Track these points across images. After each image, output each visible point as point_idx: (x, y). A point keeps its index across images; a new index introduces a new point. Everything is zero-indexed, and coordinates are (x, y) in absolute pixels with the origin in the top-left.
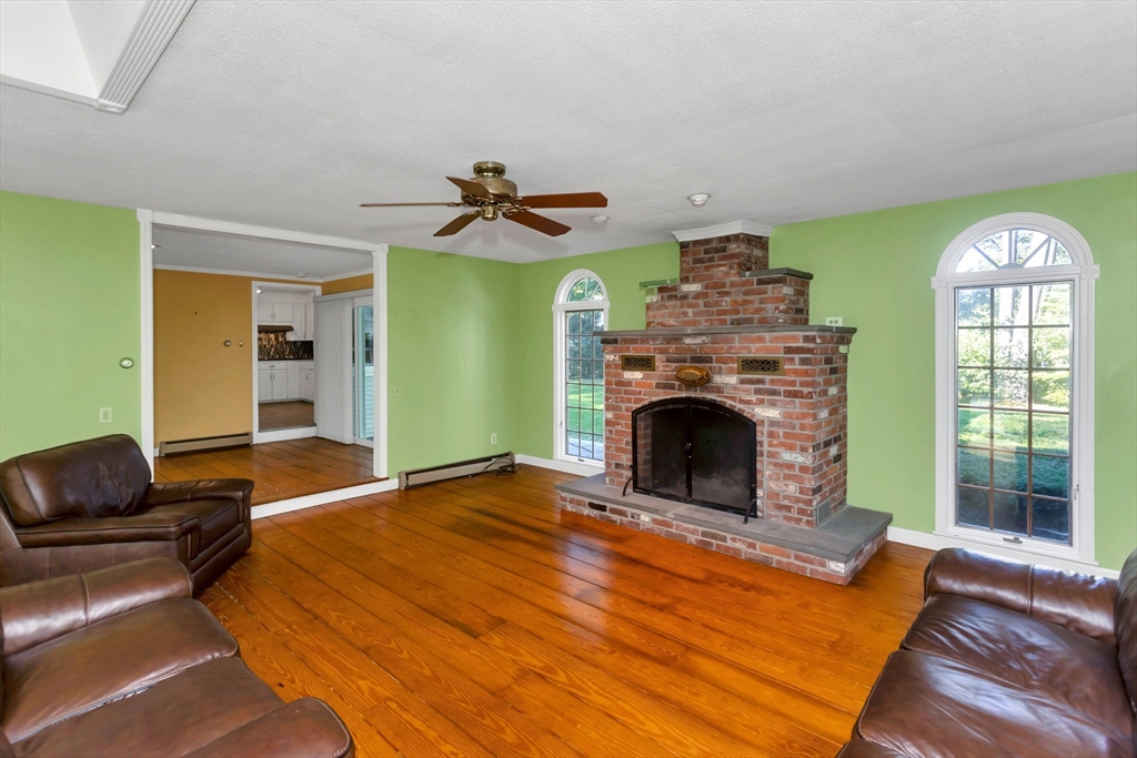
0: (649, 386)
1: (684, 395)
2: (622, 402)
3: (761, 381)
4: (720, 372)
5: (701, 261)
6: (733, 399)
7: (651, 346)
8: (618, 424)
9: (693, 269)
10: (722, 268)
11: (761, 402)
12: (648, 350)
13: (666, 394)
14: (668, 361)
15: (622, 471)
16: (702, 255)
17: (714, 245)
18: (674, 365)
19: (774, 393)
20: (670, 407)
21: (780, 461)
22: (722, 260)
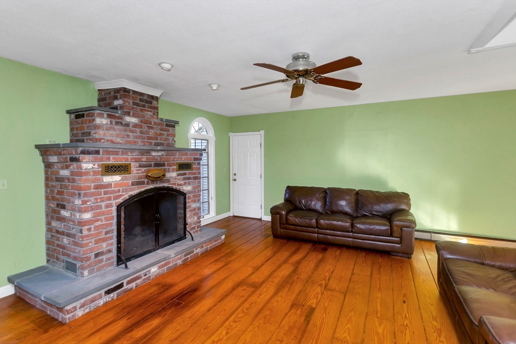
0: (127, 185)
1: (151, 186)
2: (102, 201)
3: (185, 174)
4: (169, 172)
5: (138, 105)
6: (175, 184)
7: (130, 156)
8: (98, 220)
9: (133, 108)
10: (150, 113)
11: (185, 183)
12: (127, 160)
13: (140, 188)
14: (140, 167)
15: (101, 257)
16: (138, 101)
17: (145, 98)
18: (143, 169)
19: (189, 178)
20: (145, 196)
21: (192, 209)
22: (150, 108)
